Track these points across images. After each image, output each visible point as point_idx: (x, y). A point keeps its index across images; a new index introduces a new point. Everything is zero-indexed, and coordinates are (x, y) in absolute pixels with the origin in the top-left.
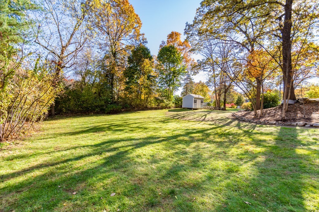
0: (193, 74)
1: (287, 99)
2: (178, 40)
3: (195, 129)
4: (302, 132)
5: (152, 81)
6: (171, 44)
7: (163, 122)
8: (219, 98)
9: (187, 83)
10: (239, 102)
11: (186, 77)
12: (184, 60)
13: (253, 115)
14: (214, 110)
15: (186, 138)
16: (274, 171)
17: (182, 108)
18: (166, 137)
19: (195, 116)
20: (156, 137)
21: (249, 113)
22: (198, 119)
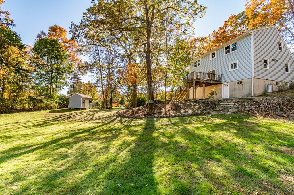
0: (80, 74)
1: (150, 100)
2: (63, 37)
3: (82, 129)
4: (157, 121)
5: (23, 75)
6: (55, 38)
7: (41, 125)
8: (106, 99)
9: (74, 83)
10: (122, 102)
11: (72, 76)
12: (71, 58)
13: (131, 112)
14: (102, 109)
15: (70, 140)
16: (140, 152)
17: (68, 108)
18: (43, 143)
19: (83, 116)
20: (27, 145)
21: (128, 111)
22: (85, 118)
